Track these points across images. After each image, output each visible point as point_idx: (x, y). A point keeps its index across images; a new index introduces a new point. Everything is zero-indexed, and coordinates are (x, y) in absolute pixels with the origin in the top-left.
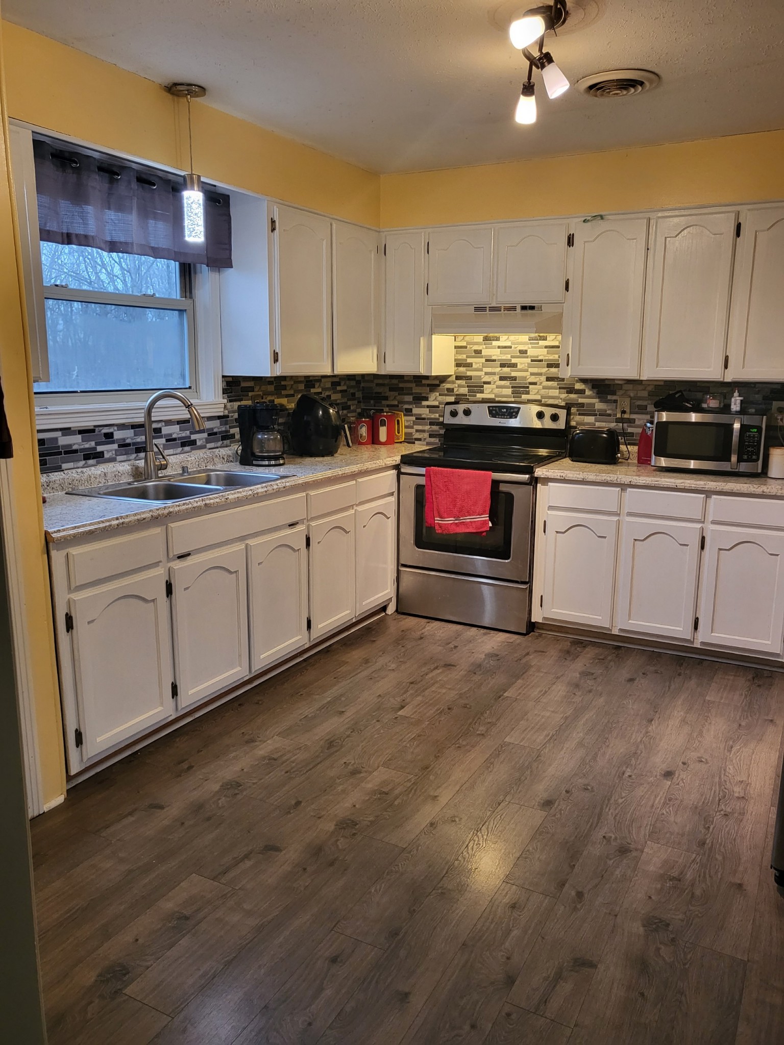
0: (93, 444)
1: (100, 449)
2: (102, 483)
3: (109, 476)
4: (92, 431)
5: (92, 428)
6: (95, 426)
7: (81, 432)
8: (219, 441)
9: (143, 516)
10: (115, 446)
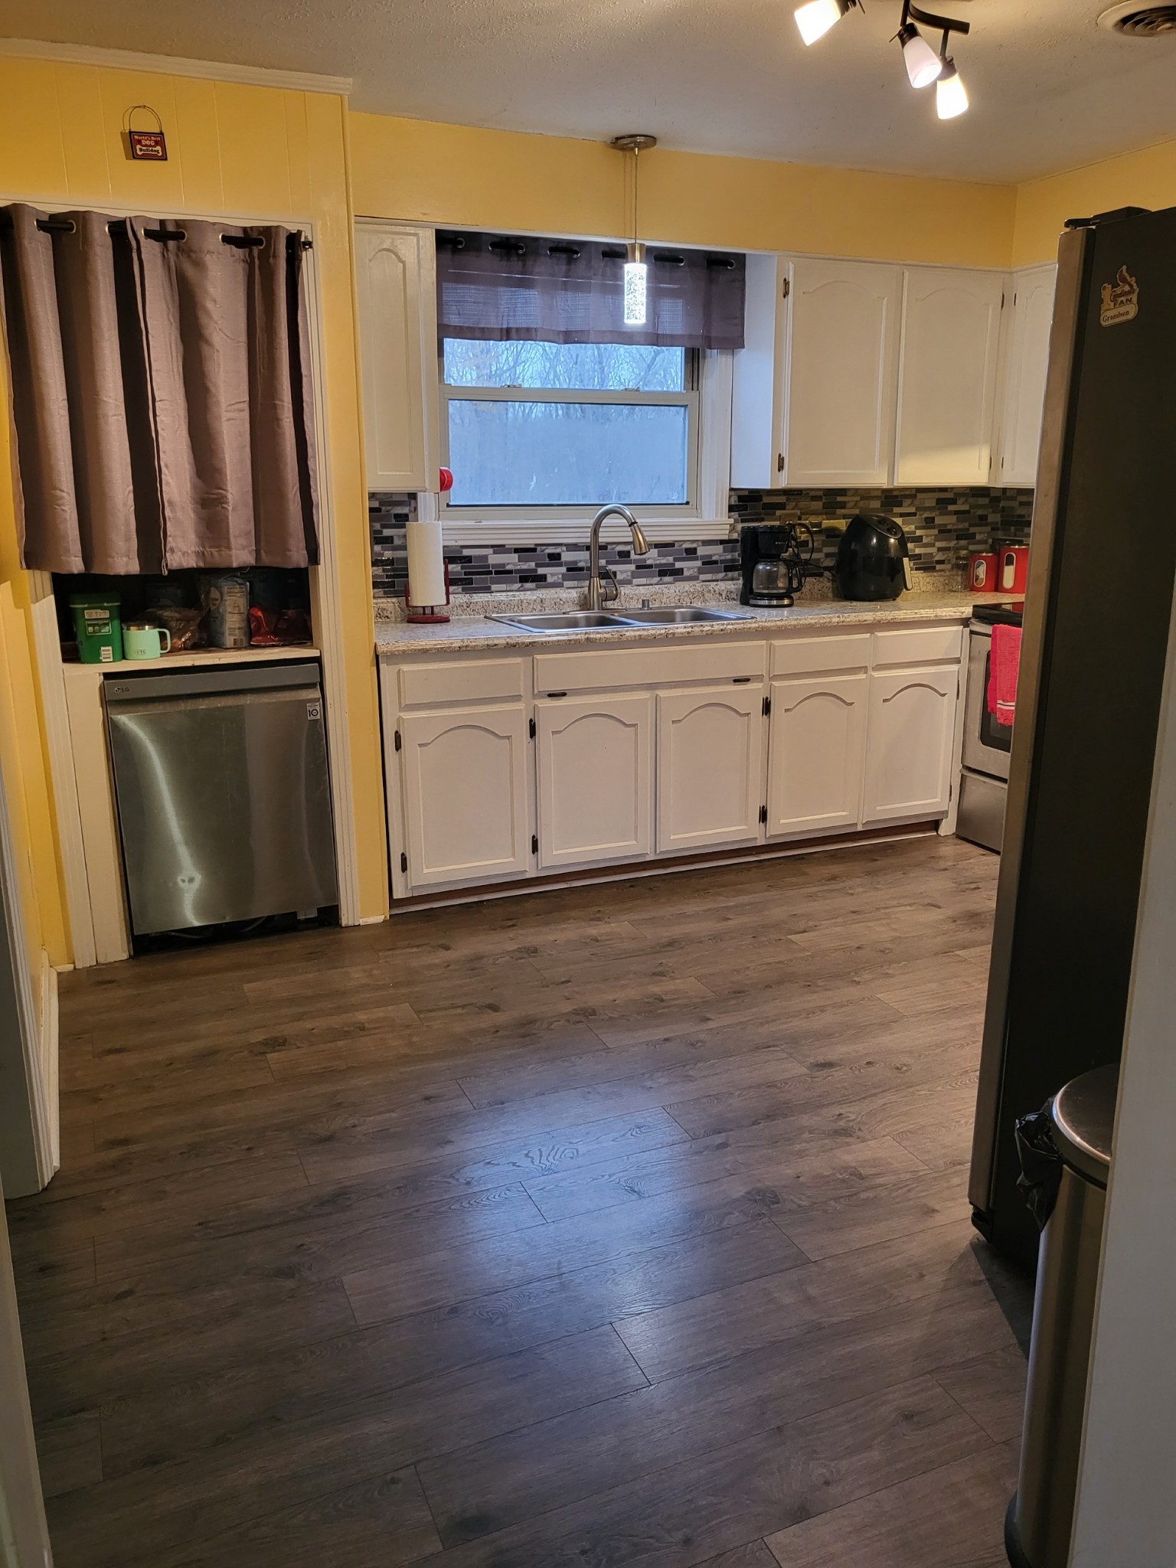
0: (532, 565)
1: (541, 571)
2: (538, 610)
3: (547, 603)
4: (534, 550)
5: (533, 546)
6: (536, 545)
7: (516, 551)
8: (721, 572)
9: (496, 642)
10: (563, 569)
